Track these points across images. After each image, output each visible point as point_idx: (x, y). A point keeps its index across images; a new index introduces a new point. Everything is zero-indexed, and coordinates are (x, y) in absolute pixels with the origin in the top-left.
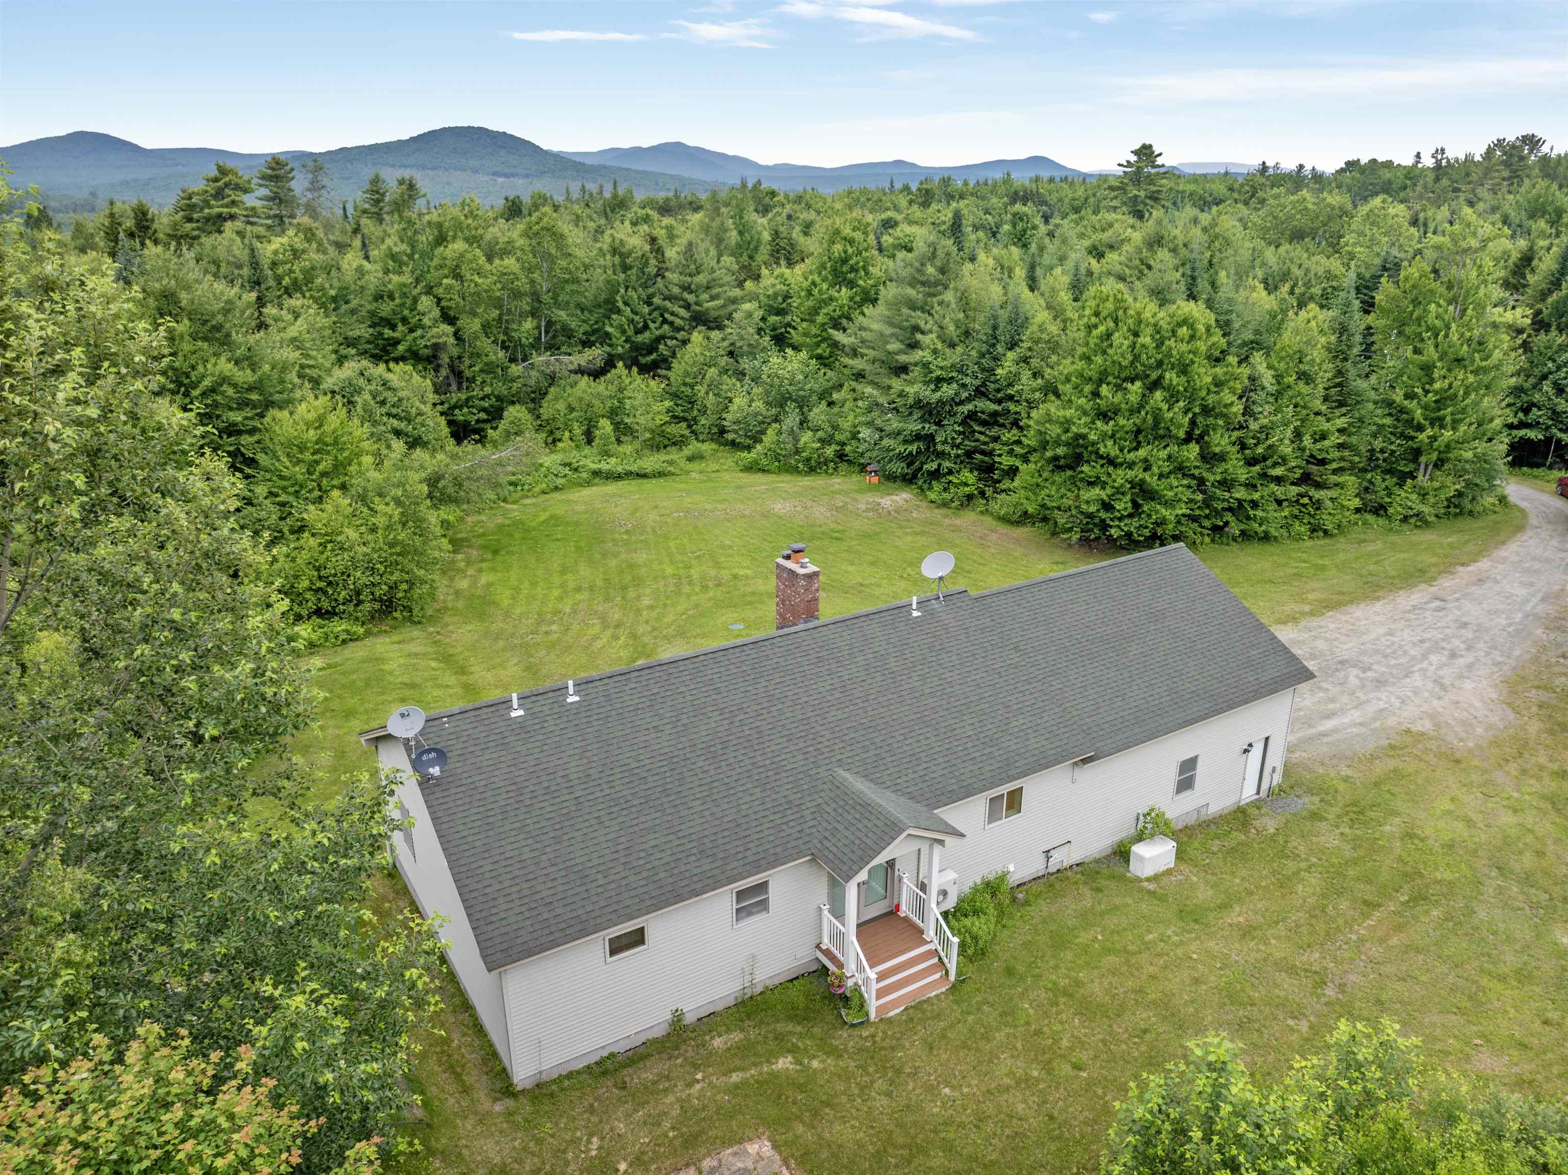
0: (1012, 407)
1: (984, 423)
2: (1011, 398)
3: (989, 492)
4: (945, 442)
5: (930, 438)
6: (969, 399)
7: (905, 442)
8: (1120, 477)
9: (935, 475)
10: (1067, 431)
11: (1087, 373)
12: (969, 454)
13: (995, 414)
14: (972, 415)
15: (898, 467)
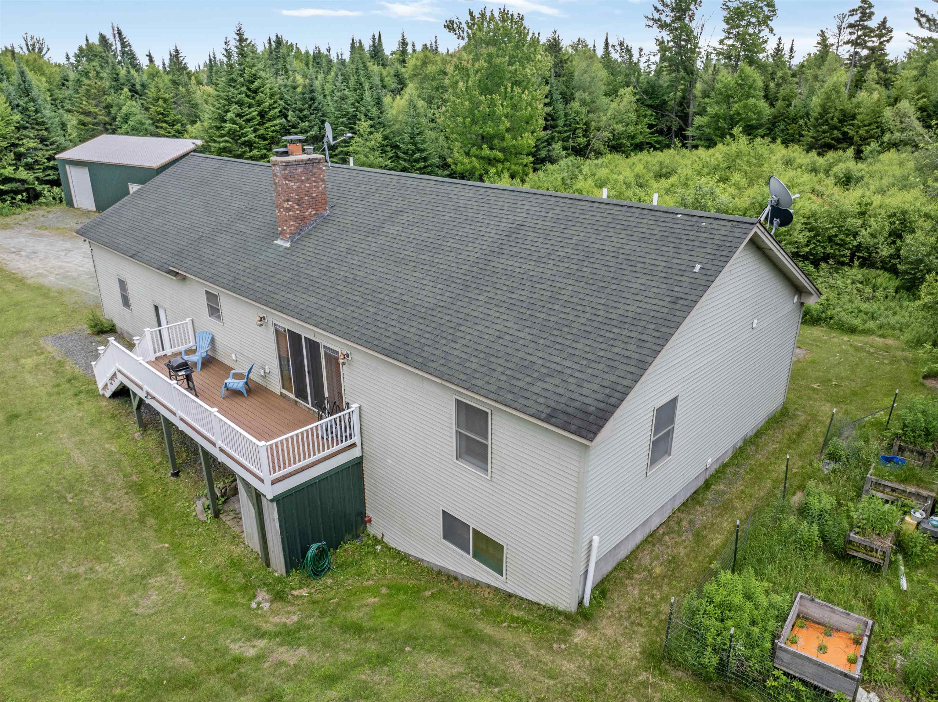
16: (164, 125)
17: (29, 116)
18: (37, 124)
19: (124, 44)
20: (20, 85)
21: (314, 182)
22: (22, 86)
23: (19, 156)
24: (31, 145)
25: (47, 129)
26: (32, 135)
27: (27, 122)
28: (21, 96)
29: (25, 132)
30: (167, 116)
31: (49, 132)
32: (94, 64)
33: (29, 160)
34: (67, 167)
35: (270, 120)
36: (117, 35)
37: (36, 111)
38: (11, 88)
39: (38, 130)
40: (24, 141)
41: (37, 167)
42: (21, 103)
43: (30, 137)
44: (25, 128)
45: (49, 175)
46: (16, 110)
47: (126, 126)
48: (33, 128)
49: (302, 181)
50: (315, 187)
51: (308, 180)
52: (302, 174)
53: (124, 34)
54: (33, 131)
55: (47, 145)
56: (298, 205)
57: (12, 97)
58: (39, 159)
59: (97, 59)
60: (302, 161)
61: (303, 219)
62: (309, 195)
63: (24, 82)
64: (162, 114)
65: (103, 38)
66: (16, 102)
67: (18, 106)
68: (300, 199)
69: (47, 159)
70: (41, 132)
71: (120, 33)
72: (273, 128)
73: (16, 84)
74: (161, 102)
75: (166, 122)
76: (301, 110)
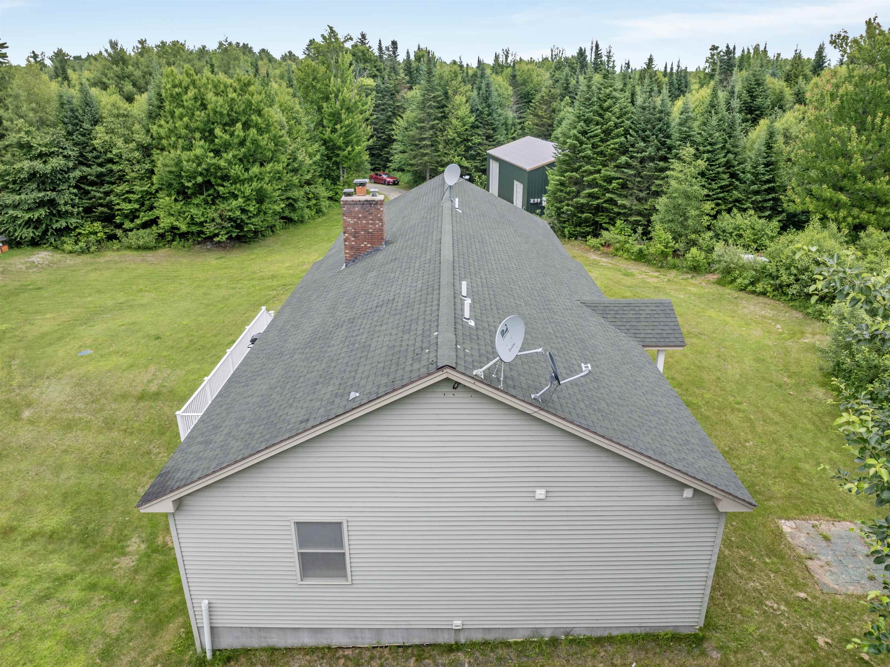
0: (115, 168)
1: (92, 183)
2: (111, 161)
3: (119, 232)
4: (66, 204)
5: (52, 203)
6: (74, 168)
7: (29, 210)
8: (247, 190)
9: (67, 230)
10: (199, 165)
11: (193, 125)
12: (88, 210)
13: (100, 175)
14: (83, 179)
15: (28, 233)
17: (483, 118)
18: (488, 125)
21: (371, 220)
23: (468, 149)
25: (493, 129)
26: (481, 133)
27: (481, 123)
29: (477, 130)
31: (495, 131)
33: (473, 152)
34: (491, 161)
35: (613, 138)
36: (594, 48)
37: (489, 114)
39: (487, 129)
40: (474, 137)
41: (478, 158)
42: (480, 108)
43: (479, 135)
44: (478, 127)
45: (484, 165)
46: (474, 114)
48: (484, 128)
49: (359, 218)
50: (371, 224)
51: (365, 217)
52: (359, 212)
54: (483, 130)
55: (490, 142)
56: (354, 237)
58: (480, 152)
60: (359, 201)
61: (358, 249)
62: (366, 231)
66: (476, 108)
67: (477, 110)
68: (356, 233)
70: (488, 131)
72: (612, 146)
76: (644, 131)
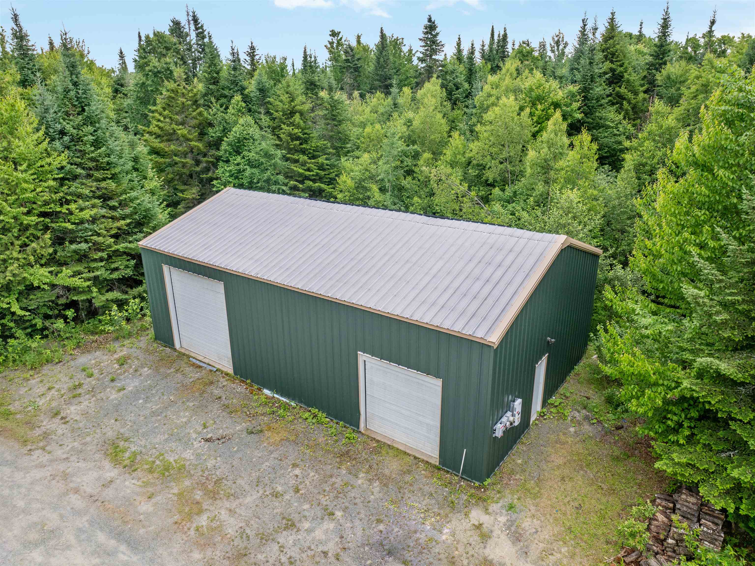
16: (303, 158)
17: (83, 153)
18: (97, 168)
19: (201, 35)
20: (67, 91)
22: (72, 94)
24: (87, 214)
25: (114, 177)
26: (86, 192)
27: (79, 166)
28: (67, 114)
29: (75, 187)
30: (306, 141)
31: (119, 183)
32: (168, 60)
34: (165, 268)
37: (97, 144)
38: (49, 99)
39: (98, 180)
40: (73, 206)
41: (97, 257)
42: (68, 128)
43: (83, 197)
44: (75, 178)
45: (116, 269)
46: (57, 144)
47: (238, 159)
48: (89, 176)
53: (202, 20)
54: (88, 182)
55: (113, 208)
57: (50, 116)
58: (99, 239)
59: (170, 54)
63: (75, 84)
64: (298, 138)
65: (176, 24)
66: (59, 127)
67: (62, 133)
69: (116, 236)
70: (103, 184)
71: (196, 20)
73: (60, 89)
74: (297, 118)
75: (303, 152)
